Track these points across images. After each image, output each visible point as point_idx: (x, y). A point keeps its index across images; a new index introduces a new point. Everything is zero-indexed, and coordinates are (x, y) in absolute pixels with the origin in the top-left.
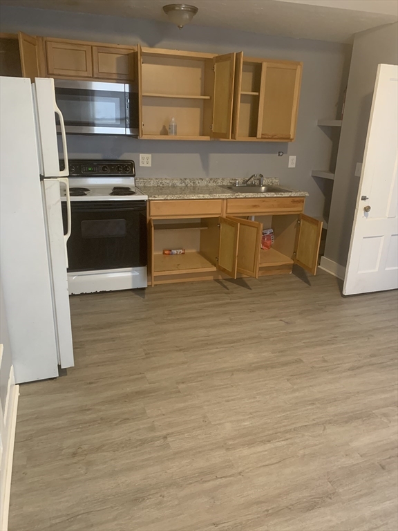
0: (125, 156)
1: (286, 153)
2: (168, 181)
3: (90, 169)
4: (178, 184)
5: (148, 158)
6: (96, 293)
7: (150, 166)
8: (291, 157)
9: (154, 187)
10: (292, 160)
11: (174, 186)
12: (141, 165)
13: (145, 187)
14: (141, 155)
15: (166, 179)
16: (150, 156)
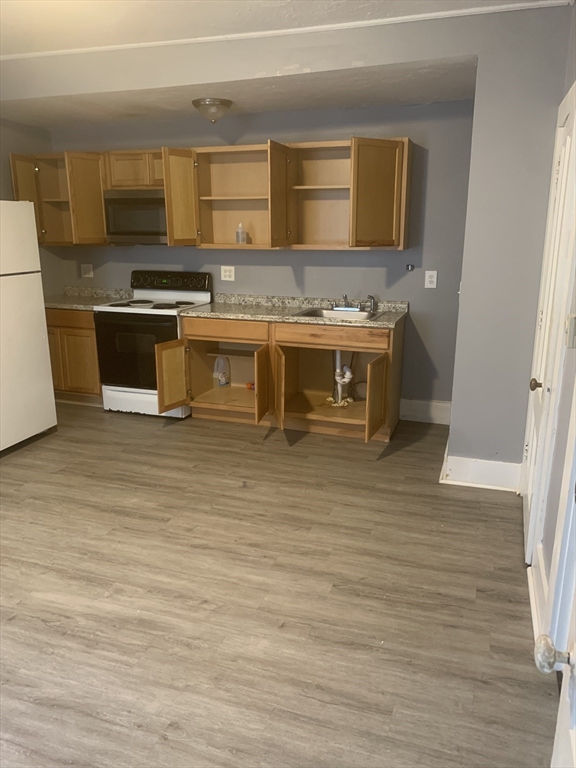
0: (204, 269)
1: (420, 266)
2: (251, 299)
3: (164, 281)
4: (263, 302)
5: (230, 271)
6: (130, 413)
7: (233, 280)
8: (428, 273)
9: (235, 304)
10: (431, 277)
11: (258, 306)
12: (223, 278)
13: (225, 303)
14: (223, 268)
15: (250, 296)
16: (232, 268)
